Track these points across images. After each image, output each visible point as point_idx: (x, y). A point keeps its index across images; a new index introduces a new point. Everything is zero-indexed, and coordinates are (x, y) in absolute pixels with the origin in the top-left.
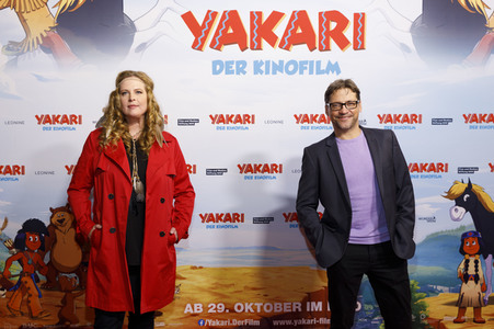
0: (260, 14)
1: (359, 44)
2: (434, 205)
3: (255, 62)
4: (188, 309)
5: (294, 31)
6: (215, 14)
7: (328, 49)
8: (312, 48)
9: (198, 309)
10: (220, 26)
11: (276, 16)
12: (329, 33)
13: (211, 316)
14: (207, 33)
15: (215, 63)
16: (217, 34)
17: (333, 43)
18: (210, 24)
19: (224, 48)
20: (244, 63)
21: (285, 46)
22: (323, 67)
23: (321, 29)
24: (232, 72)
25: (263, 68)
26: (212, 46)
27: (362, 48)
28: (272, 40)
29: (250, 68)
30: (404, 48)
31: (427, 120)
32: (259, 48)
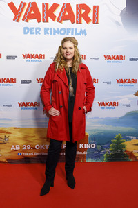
0: (47, 4)
1: (96, 21)
2: (129, 99)
3: (45, 29)
4: (13, 148)
5: (64, 14)
6: (25, 4)
7: (81, 23)
8: (73, 22)
9: (18, 148)
10: (27, 10)
11: (55, 6)
12: (81, 15)
13: (24, 151)
14: (21, 13)
15: (25, 28)
16: (26, 14)
17: (83, 20)
18: (23, 9)
19: (30, 21)
20: (40, 29)
21: (60, 21)
22: (78, 32)
23: (77, 13)
24: (34, 33)
25: (49, 31)
26: (23, 20)
27: (97, 23)
28: (53, 18)
29: (42, 31)
30: (117, 23)
31: (127, 58)
32: (47, 21)
